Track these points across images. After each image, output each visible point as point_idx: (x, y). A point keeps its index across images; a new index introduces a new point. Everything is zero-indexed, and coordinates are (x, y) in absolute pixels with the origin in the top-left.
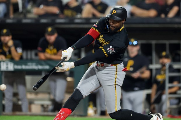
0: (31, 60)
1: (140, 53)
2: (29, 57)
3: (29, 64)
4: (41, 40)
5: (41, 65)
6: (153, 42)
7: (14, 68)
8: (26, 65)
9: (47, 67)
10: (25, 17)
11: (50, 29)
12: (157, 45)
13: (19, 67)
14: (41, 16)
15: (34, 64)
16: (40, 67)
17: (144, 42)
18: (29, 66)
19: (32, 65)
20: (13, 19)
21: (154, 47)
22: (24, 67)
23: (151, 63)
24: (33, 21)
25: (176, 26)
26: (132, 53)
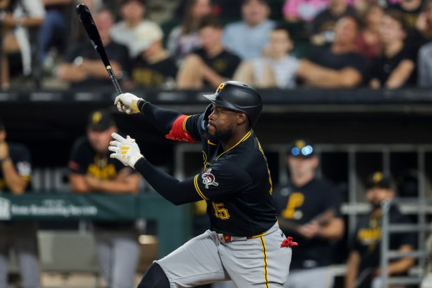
0: (54, 194)
1: (320, 175)
2: (48, 185)
3: (49, 202)
4: (78, 143)
5: (77, 204)
6: (352, 149)
7: (11, 212)
8: (40, 204)
9: (92, 210)
10: (39, 88)
11: (97, 117)
12: (359, 155)
13: (23, 211)
14: (77, 85)
15: (60, 202)
16: (75, 211)
17: (328, 148)
18: (47, 207)
19: (55, 205)
20: (9, 91)
21: (352, 161)
22: (35, 210)
23: (346, 199)
24: (58, 97)
25: (407, 109)
26: (300, 175)
